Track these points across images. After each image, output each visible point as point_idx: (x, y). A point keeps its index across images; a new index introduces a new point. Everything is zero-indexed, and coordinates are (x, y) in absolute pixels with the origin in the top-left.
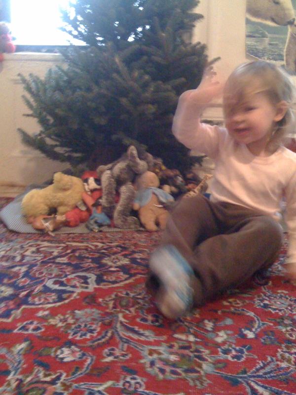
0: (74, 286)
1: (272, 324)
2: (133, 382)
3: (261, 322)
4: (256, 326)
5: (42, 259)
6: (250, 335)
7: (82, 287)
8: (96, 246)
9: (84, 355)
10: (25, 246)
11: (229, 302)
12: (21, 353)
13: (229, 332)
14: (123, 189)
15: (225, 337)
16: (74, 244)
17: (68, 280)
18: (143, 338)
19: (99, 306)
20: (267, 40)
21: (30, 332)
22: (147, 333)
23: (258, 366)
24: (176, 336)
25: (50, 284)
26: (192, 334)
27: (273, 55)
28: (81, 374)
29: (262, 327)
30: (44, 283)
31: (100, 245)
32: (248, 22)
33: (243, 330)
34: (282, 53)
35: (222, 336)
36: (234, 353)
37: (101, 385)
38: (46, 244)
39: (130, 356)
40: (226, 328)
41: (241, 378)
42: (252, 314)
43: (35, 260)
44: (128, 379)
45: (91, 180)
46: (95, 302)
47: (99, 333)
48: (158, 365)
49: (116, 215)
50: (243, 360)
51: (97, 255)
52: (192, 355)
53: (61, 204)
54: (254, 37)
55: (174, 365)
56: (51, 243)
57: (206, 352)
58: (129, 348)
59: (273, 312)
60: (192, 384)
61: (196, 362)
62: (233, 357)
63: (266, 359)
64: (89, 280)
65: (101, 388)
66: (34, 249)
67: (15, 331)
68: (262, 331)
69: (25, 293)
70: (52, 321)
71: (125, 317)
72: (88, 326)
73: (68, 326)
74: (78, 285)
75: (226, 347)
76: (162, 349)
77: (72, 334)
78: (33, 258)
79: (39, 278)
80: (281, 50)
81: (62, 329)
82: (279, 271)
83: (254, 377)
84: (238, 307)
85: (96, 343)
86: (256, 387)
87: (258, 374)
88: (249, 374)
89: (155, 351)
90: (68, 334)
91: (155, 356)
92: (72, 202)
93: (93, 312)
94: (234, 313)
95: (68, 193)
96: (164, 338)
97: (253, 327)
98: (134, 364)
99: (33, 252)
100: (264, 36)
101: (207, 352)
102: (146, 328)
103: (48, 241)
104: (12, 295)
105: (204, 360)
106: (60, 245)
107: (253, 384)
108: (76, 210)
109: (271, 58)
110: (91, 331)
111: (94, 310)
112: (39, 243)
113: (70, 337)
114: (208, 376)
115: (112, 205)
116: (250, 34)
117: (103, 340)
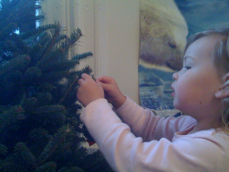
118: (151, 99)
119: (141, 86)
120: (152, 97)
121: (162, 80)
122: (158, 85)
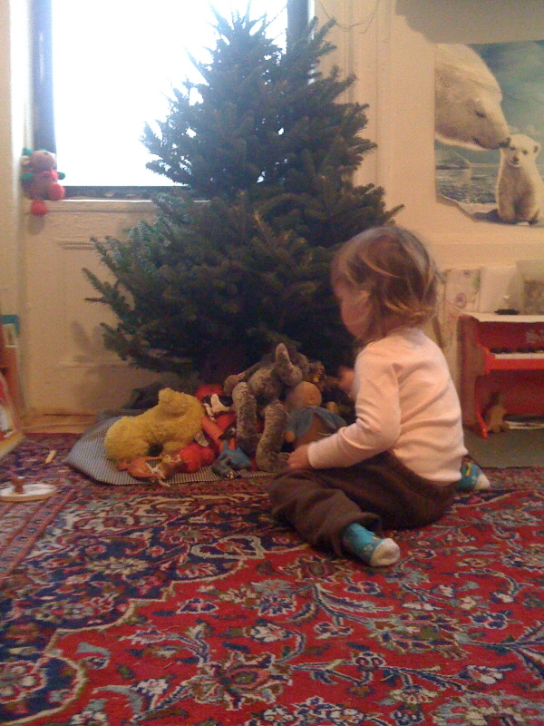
0: (234, 553)
1: (532, 585)
2: (369, 658)
3: (518, 584)
4: (512, 588)
5: (167, 520)
6: (507, 599)
7: (247, 554)
8: (241, 499)
9: (288, 633)
10: (132, 504)
11: (467, 563)
12: (200, 636)
13: (477, 597)
14: (269, 410)
15: (474, 603)
16: (205, 497)
17: (221, 546)
18: (361, 610)
19: (281, 576)
20: (468, 173)
21: (200, 612)
22: (365, 604)
23: (527, 633)
24: (406, 605)
25: (196, 551)
26: (427, 602)
27: (478, 195)
28: (296, 654)
29: (521, 589)
30: (188, 551)
31: (247, 497)
32: (438, 145)
33: (495, 593)
34: (492, 191)
35: (468, 603)
36: (490, 619)
37: (328, 664)
38: (161, 499)
39: (352, 630)
40: (471, 593)
41: (508, 646)
42: (502, 575)
43: (156, 522)
44: (361, 655)
45: (215, 398)
46: (274, 571)
47: (298, 608)
48: (394, 639)
49: (259, 450)
50: (504, 627)
51: (248, 511)
52: (435, 625)
53: (171, 438)
54: (448, 168)
55: (415, 636)
56: (169, 497)
57: (453, 622)
58: (346, 622)
59: (531, 571)
60: (446, 656)
61: (444, 633)
62: (491, 625)
63: (535, 624)
64: (252, 544)
65: (329, 667)
66: (148, 507)
67: (179, 612)
68: (520, 593)
69: (167, 565)
70: (226, 598)
71: (325, 586)
72: (279, 599)
73: (251, 601)
74: (238, 551)
75: (479, 613)
76: (393, 620)
77: (260, 610)
78: (153, 520)
79: (176, 545)
80: (491, 186)
81: (243, 606)
82: (527, 520)
83: (525, 643)
84: (481, 568)
85: (299, 618)
86: (530, 654)
87: (529, 640)
88: (517, 641)
89: (385, 624)
90: (256, 612)
91: (386, 629)
92: (188, 434)
93: (278, 583)
94: (477, 576)
95: (181, 419)
96: (391, 608)
97: (508, 589)
98: (361, 639)
99: (148, 512)
100: (463, 166)
101: (455, 621)
102: (360, 598)
103: (164, 495)
104: (147, 569)
105: (453, 630)
106: (183, 500)
107: (525, 651)
108: (194, 446)
109: (476, 199)
110: (287, 606)
111: (277, 581)
112: (149, 498)
113: (260, 614)
114: (465, 647)
115: (253, 436)
116: (443, 164)
117: (307, 615)
118: (453, 187)
119: (439, 168)
120: (454, 184)
121: (468, 162)
122: (462, 168)
